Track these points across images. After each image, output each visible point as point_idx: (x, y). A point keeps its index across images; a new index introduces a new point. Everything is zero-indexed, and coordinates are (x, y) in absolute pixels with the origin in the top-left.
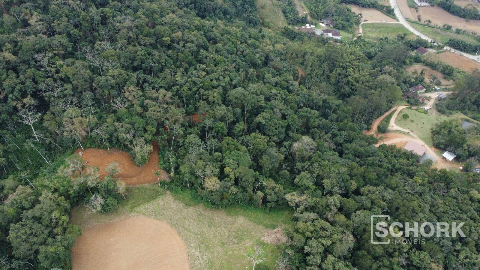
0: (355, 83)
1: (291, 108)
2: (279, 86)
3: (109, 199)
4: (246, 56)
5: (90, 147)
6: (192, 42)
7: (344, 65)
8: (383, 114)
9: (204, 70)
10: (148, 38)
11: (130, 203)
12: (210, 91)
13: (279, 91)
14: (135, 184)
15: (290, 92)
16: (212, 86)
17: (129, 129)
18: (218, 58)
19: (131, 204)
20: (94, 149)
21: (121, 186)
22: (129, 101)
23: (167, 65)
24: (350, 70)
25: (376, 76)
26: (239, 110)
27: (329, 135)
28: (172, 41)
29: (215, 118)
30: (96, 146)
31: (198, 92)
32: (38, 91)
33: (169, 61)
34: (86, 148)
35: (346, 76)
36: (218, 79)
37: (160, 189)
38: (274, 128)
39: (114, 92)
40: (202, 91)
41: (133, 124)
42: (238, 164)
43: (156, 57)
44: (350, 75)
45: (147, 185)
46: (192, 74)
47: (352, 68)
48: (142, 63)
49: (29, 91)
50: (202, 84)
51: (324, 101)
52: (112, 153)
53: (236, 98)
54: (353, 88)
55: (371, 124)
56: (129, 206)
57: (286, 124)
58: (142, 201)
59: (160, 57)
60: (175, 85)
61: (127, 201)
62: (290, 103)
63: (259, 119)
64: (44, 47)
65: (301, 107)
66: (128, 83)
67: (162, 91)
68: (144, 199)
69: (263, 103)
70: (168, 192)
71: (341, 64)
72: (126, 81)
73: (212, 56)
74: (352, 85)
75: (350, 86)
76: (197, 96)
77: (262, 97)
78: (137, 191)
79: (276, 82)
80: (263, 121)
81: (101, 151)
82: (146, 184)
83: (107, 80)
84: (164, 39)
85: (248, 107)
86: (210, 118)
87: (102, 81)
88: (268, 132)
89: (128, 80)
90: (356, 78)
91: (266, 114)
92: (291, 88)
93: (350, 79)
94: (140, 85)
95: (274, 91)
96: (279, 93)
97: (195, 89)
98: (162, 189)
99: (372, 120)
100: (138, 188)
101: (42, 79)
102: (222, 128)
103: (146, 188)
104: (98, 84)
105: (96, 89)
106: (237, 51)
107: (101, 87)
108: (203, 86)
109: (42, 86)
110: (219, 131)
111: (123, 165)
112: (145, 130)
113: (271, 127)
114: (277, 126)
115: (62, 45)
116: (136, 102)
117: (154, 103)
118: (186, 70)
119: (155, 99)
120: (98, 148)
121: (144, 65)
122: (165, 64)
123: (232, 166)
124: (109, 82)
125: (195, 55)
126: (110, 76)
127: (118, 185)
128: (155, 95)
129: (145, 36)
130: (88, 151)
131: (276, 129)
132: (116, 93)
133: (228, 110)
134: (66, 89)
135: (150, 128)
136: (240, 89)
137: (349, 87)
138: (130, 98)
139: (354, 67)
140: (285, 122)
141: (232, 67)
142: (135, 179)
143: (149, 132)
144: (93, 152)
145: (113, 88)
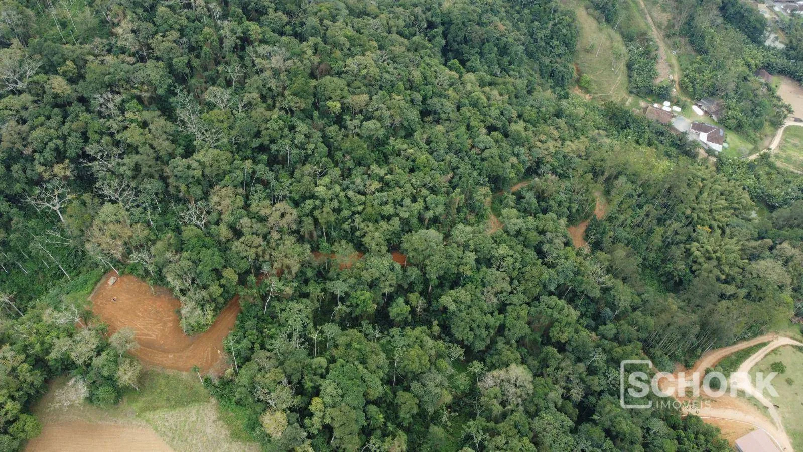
0: (701, 260)
1: (524, 293)
2: (522, 238)
4: (486, 159)
5: (130, 274)
6: (380, 119)
7: (695, 216)
8: (735, 343)
9: (381, 180)
10: (297, 99)
11: (143, 399)
12: (371, 225)
13: (512, 252)
14: (167, 368)
15: (540, 253)
16: (380, 214)
17: (185, 269)
18: (422, 157)
19: (144, 402)
20: (135, 280)
21: (126, 375)
23: (316, 155)
24: (703, 230)
25: (754, 257)
26: (414, 273)
27: (582, 367)
28: (345, 109)
29: (359, 278)
30: (138, 275)
31: (350, 220)
32: (85, 155)
33: (320, 150)
34: (122, 274)
35: (690, 239)
36: (398, 203)
37: (203, 391)
38: (468, 326)
39: (197, 191)
40: (358, 219)
41: (196, 263)
42: (342, 396)
43: (300, 138)
44: (698, 241)
45: (185, 375)
46: (353, 183)
47: (710, 227)
48: (273, 141)
49: (71, 153)
50: (360, 208)
51: (605, 290)
52: (159, 296)
53: (415, 250)
54: (694, 268)
55: (699, 357)
56: (140, 404)
57: (498, 324)
58: (163, 403)
59: (307, 136)
60: (313, 197)
61: (141, 394)
62: (527, 281)
63: (447, 300)
64: (119, 81)
65: (551, 294)
66: (227, 178)
67: (281, 206)
68: (168, 399)
69: (467, 271)
70: (213, 400)
71: (688, 212)
72: (224, 173)
73: (410, 151)
74: (695, 262)
75: (690, 262)
76: (346, 226)
77: (473, 255)
78: (162, 381)
79: (517, 228)
80: (452, 307)
82: (184, 373)
83: (189, 167)
84: (330, 104)
85: (433, 274)
86: (350, 277)
87: (181, 168)
88: (456, 329)
89: (230, 172)
90: (707, 251)
91: (463, 294)
92: (545, 248)
93: (694, 249)
94: (248, 183)
95: (503, 250)
96: (512, 256)
97: (345, 213)
98: (206, 391)
99: (703, 350)
100: (168, 377)
101: (97, 137)
102: (364, 301)
103: (179, 381)
104: (173, 171)
105: (168, 177)
106: (473, 146)
107: (177, 177)
108: (362, 212)
109: (91, 149)
110: (358, 305)
111: (165, 324)
112: (217, 273)
113: (463, 323)
114: (474, 326)
115: (150, 83)
116: (226, 217)
117: (258, 226)
118: (347, 173)
119: (262, 220)
120: (140, 280)
121: (273, 147)
122: (313, 152)
123: (328, 400)
124: (192, 172)
125: (378, 144)
126: (197, 161)
127: (120, 373)
128: (263, 212)
129: (294, 95)
130: (124, 279)
131: (471, 329)
132: (200, 192)
133: (392, 269)
134: (124, 164)
135: (228, 272)
136: (433, 234)
137: (687, 264)
139: (715, 224)
140: (499, 320)
141: (442, 180)
142: (170, 356)
143: (223, 281)
144: (130, 283)
145: (198, 182)
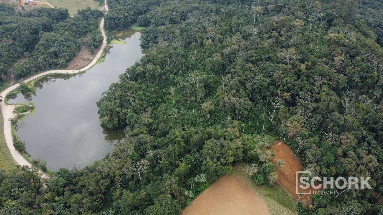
3: (260, 175)
5: (289, 145)
14: (285, 187)
17: (317, 155)
19: (270, 193)
20: (289, 148)
21: (274, 177)
22: (340, 142)
30: (292, 147)
32: (297, 95)
34: (286, 143)
37: (294, 206)
39: (337, 129)
41: (323, 155)
45: (290, 195)
49: (293, 91)
52: (295, 159)
56: (268, 192)
58: (277, 199)
61: (270, 189)
64: (326, 75)
66: (353, 132)
67: (373, 157)
68: (279, 199)
70: (297, 213)
72: (353, 129)
78: (281, 191)
81: (291, 153)
83: (339, 119)
87: (335, 116)
89: (355, 130)
98: (296, 207)
100: (284, 191)
101: (306, 91)
103: (287, 196)
104: (331, 117)
105: (327, 118)
107: (332, 120)
109: (301, 94)
111: (293, 171)
112: (328, 166)
115: (338, 82)
116: (344, 147)
117: (357, 159)
119: (360, 157)
120: (292, 150)
124: (339, 121)
126: (344, 118)
127: (272, 174)
128: (364, 155)
130: (285, 146)
132: (337, 131)
134: (311, 105)
135: (333, 168)
138: (343, 141)
142: (288, 184)
143: (329, 170)
144: (287, 149)
145: (339, 126)
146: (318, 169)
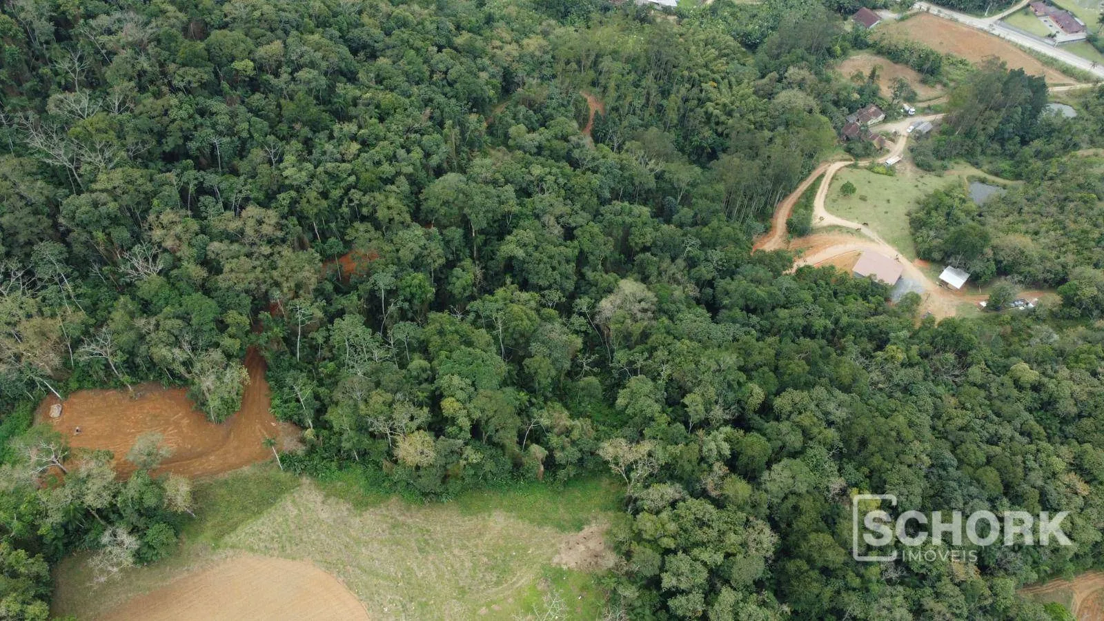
0: (723, 118)
1: (583, 208)
2: (547, 153)
3: (150, 532)
4: (455, 82)
5: (80, 388)
6: (312, 65)
7: (694, 74)
8: (796, 188)
9: (354, 138)
10: (193, 70)
11: (209, 524)
12: (376, 194)
13: (547, 170)
14: (217, 473)
15: (575, 164)
16: (381, 178)
17: (176, 332)
18: (386, 98)
19: (214, 526)
20: (92, 393)
21: (179, 491)
22: (165, 250)
23: (256, 135)
24: (708, 86)
25: (770, 95)
26: (456, 233)
27: (681, 262)
28: (260, 68)
29: (398, 262)
30: (94, 384)
31: (346, 200)
33: (259, 126)
34: (67, 393)
35: (701, 102)
36: (392, 159)
37: (284, 476)
38: (548, 266)
39: (122, 234)
40: (356, 195)
41: (185, 318)
42: (473, 384)
43: (223, 119)
44: (709, 100)
45: (247, 470)
46: (324, 153)
47: (714, 80)
48: (187, 138)
50: (353, 179)
51: (659, 177)
53: (446, 203)
54: (720, 130)
55: (772, 216)
56: (209, 533)
57: (576, 252)
58: (241, 515)
59: (233, 115)
60: (282, 188)
61: (202, 521)
62: (579, 195)
63: (510, 247)
65: (609, 202)
66: (155, 202)
67: (252, 211)
68: (244, 508)
69: (513, 206)
70: (306, 480)
71: (686, 73)
72: (148, 197)
73: (368, 95)
74: (717, 123)
75: (713, 125)
76: (345, 209)
77: (510, 188)
78: (223, 491)
79: (537, 143)
80: (520, 253)
81: (112, 395)
82: (245, 468)
83: (96, 205)
84: (238, 65)
85: (479, 222)
86: (387, 265)
87: (83, 209)
88: (536, 277)
89: (155, 193)
90: (725, 105)
91: (526, 233)
92: (576, 154)
93: (711, 109)
94: (190, 201)
95: (537, 170)
96: (550, 173)
97: (336, 193)
98: (289, 474)
99: (772, 206)
100: (226, 482)
102: (420, 286)
103: (245, 480)
104: (73, 218)
105: (69, 231)
106: (432, 72)
107: (83, 226)
108: (356, 184)
110: (413, 295)
111: (177, 424)
112: (222, 326)
113: (542, 265)
114: (555, 263)
116: (185, 251)
117: (235, 247)
118: (308, 144)
119: (235, 237)
120: (102, 389)
121: (192, 145)
122: (250, 133)
123: (461, 395)
124: (103, 209)
125: (325, 98)
126: (102, 191)
127: (170, 492)
128: (234, 225)
129: (184, 65)
130: (74, 399)
131: (554, 269)
132: (127, 235)
133: (429, 238)
135: (232, 317)
136: (452, 178)
137: (711, 128)
138: (169, 244)
139: (717, 76)
140: (575, 248)
141: (422, 119)
142: (212, 458)
143: (232, 330)
144: (89, 400)
145: (115, 221)
146: (217, 355)
